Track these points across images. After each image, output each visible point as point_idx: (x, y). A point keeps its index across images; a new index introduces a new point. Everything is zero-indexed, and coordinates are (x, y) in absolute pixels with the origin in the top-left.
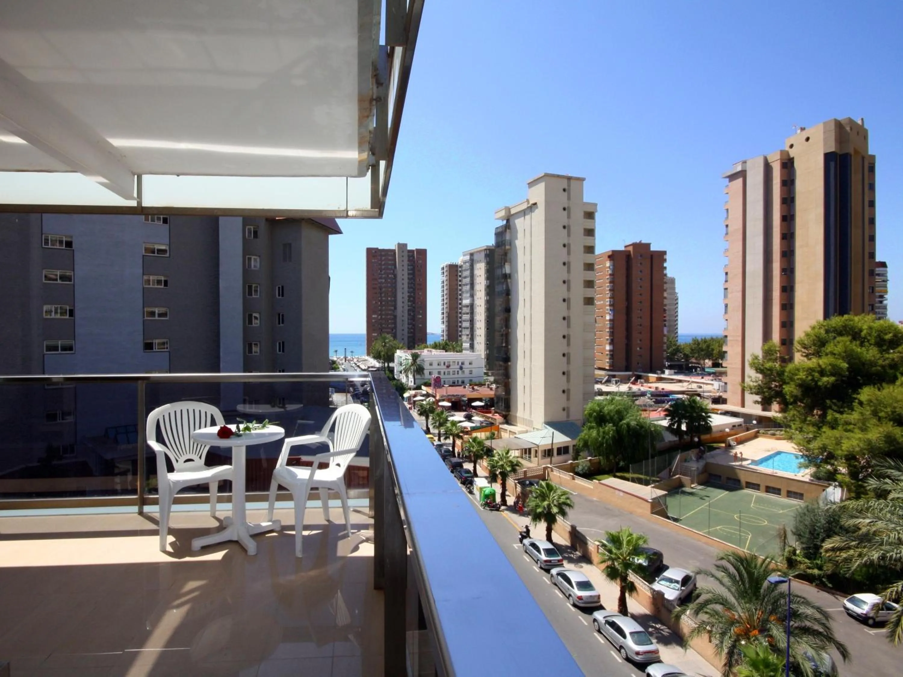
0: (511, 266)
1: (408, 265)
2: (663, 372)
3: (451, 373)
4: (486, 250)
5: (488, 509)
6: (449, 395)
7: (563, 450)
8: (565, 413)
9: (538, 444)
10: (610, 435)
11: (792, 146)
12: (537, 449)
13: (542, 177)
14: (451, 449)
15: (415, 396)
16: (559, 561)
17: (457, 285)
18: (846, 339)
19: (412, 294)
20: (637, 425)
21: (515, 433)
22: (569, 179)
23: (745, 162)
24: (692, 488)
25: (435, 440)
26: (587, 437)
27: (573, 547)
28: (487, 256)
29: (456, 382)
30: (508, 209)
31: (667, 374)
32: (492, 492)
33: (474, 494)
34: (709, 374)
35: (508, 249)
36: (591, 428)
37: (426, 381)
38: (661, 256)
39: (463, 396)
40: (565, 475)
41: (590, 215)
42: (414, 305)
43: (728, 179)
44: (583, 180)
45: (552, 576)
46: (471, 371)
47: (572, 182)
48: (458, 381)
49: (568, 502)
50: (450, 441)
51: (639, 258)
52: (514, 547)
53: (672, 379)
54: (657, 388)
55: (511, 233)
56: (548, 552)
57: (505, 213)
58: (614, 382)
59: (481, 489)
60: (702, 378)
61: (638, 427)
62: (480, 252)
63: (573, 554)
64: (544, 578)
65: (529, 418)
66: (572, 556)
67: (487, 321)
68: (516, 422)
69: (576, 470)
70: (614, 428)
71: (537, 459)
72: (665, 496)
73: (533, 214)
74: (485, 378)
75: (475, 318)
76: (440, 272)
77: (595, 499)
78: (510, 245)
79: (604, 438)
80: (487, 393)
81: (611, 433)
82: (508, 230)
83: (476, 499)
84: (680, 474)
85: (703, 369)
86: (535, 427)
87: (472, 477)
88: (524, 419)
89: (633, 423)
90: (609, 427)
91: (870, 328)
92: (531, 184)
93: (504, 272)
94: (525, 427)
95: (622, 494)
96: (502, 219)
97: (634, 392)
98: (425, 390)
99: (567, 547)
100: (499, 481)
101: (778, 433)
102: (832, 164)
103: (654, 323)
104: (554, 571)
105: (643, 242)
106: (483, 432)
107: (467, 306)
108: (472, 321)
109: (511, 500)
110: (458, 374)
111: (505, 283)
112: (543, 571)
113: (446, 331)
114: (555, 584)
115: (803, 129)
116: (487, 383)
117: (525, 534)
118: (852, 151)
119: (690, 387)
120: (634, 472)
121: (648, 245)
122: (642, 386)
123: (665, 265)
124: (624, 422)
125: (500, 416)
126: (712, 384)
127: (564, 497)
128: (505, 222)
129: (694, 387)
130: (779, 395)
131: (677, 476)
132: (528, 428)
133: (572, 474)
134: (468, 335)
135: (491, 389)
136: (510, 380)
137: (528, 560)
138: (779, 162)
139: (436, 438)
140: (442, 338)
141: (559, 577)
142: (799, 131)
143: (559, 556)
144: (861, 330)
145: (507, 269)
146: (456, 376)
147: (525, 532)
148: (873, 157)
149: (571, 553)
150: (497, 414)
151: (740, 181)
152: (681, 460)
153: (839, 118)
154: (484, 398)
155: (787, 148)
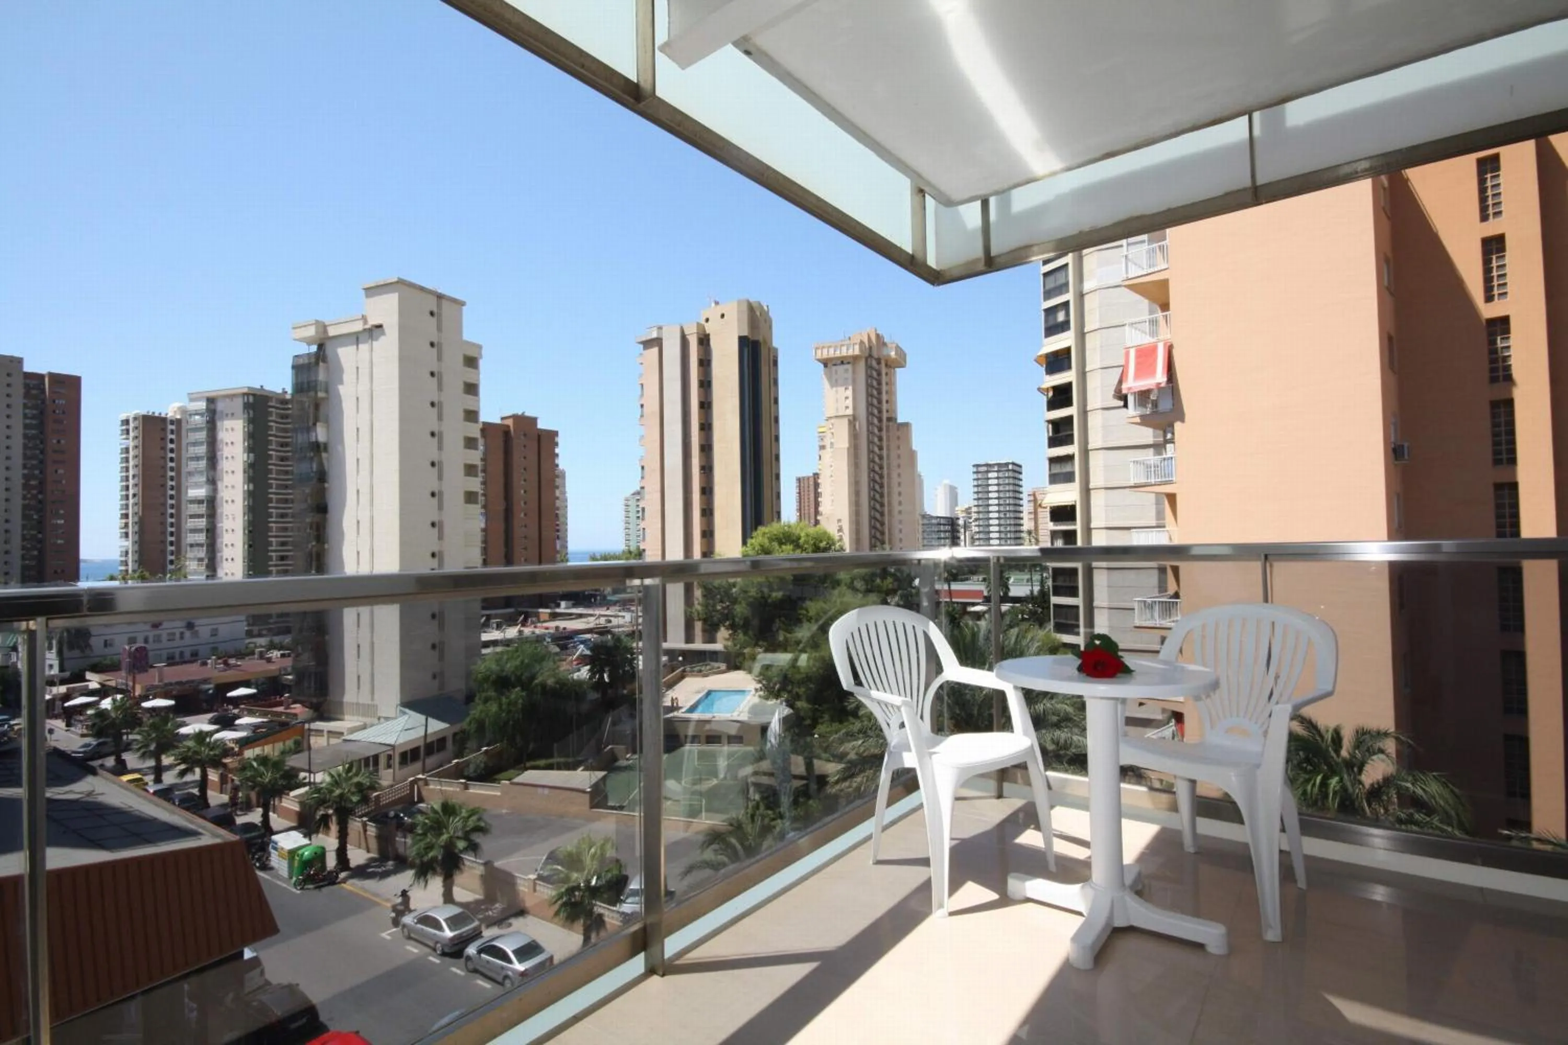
0: (328, 428)
1: (25, 406)
2: (558, 606)
3: (164, 637)
4: (244, 394)
5: (311, 886)
6: (166, 685)
7: (433, 746)
8: (436, 683)
9: (392, 743)
10: (520, 706)
11: (707, 320)
12: (391, 753)
13: (391, 284)
14: (196, 791)
15: (67, 697)
16: (475, 929)
17: (164, 458)
18: (788, 547)
19: (37, 472)
20: (557, 683)
21: (342, 734)
22: (440, 297)
23: (660, 328)
24: (627, 759)
25: (147, 784)
26: (483, 715)
27: (490, 898)
28: (247, 406)
29: (177, 656)
30: (322, 327)
31: (563, 607)
32: (319, 851)
33: (272, 868)
34: (615, 603)
35: (323, 399)
36: (486, 700)
37: (96, 660)
38: (552, 436)
39: (206, 681)
40: (450, 785)
41: (471, 362)
42: (40, 497)
43: (641, 346)
44: (462, 304)
45: (469, 958)
46: (216, 630)
47: (445, 304)
48: (182, 653)
49: (482, 824)
50: (197, 774)
51: (522, 437)
52: (384, 939)
53: (571, 614)
54: (557, 628)
55: (327, 369)
56: (454, 922)
57: (317, 332)
58: (495, 625)
59: (292, 853)
60: (608, 609)
61: (558, 686)
62: (232, 397)
63: (491, 910)
64: (454, 969)
65: (370, 702)
66: (490, 913)
67: (250, 532)
68: (342, 713)
69: (466, 774)
70: (524, 694)
71: (391, 771)
72: (604, 779)
73: (375, 343)
74: (247, 641)
75: (219, 525)
76: (118, 428)
77: (504, 811)
78: (327, 391)
79: (509, 712)
80: (260, 669)
81: (520, 701)
82: (321, 364)
83: (279, 877)
84: (613, 744)
85: (604, 597)
86: (379, 714)
87: (262, 836)
88: (358, 704)
89: (550, 682)
90: (516, 693)
91: (807, 535)
92: (371, 291)
93: (313, 439)
94: (360, 718)
95: (546, 791)
96: (309, 342)
97: (527, 638)
98: (94, 681)
99: (477, 902)
100: (334, 828)
101: (703, 668)
102: (746, 351)
103: (544, 533)
104: (471, 950)
105: (527, 414)
106: (266, 744)
107: (200, 502)
108: (212, 532)
109: (357, 856)
110: (182, 637)
111: (316, 459)
112: (447, 960)
113: (135, 552)
114: (475, 971)
115: (717, 303)
116: (257, 650)
117: (401, 908)
118: (761, 340)
119: (597, 622)
120: (560, 756)
121: (534, 421)
122: (535, 627)
123: (557, 451)
124: (536, 681)
125: (304, 706)
126: (624, 617)
127: (474, 818)
128: (314, 348)
129: (602, 621)
130: (727, 618)
131: (610, 747)
132: (368, 720)
133: (463, 781)
134: (201, 560)
135: (269, 660)
136: (327, 637)
137: (416, 951)
138: (695, 335)
139: (149, 779)
140: (123, 568)
141: (483, 955)
142: (713, 305)
143: (473, 921)
144: (799, 538)
145: (320, 434)
146: (178, 643)
147: (401, 904)
148: (776, 350)
149: (487, 910)
150: (298, 706)
151: (655, 350)
152: (614, 724)
153: (751, 300)
154: (253, 681)
155: (703, 322)
